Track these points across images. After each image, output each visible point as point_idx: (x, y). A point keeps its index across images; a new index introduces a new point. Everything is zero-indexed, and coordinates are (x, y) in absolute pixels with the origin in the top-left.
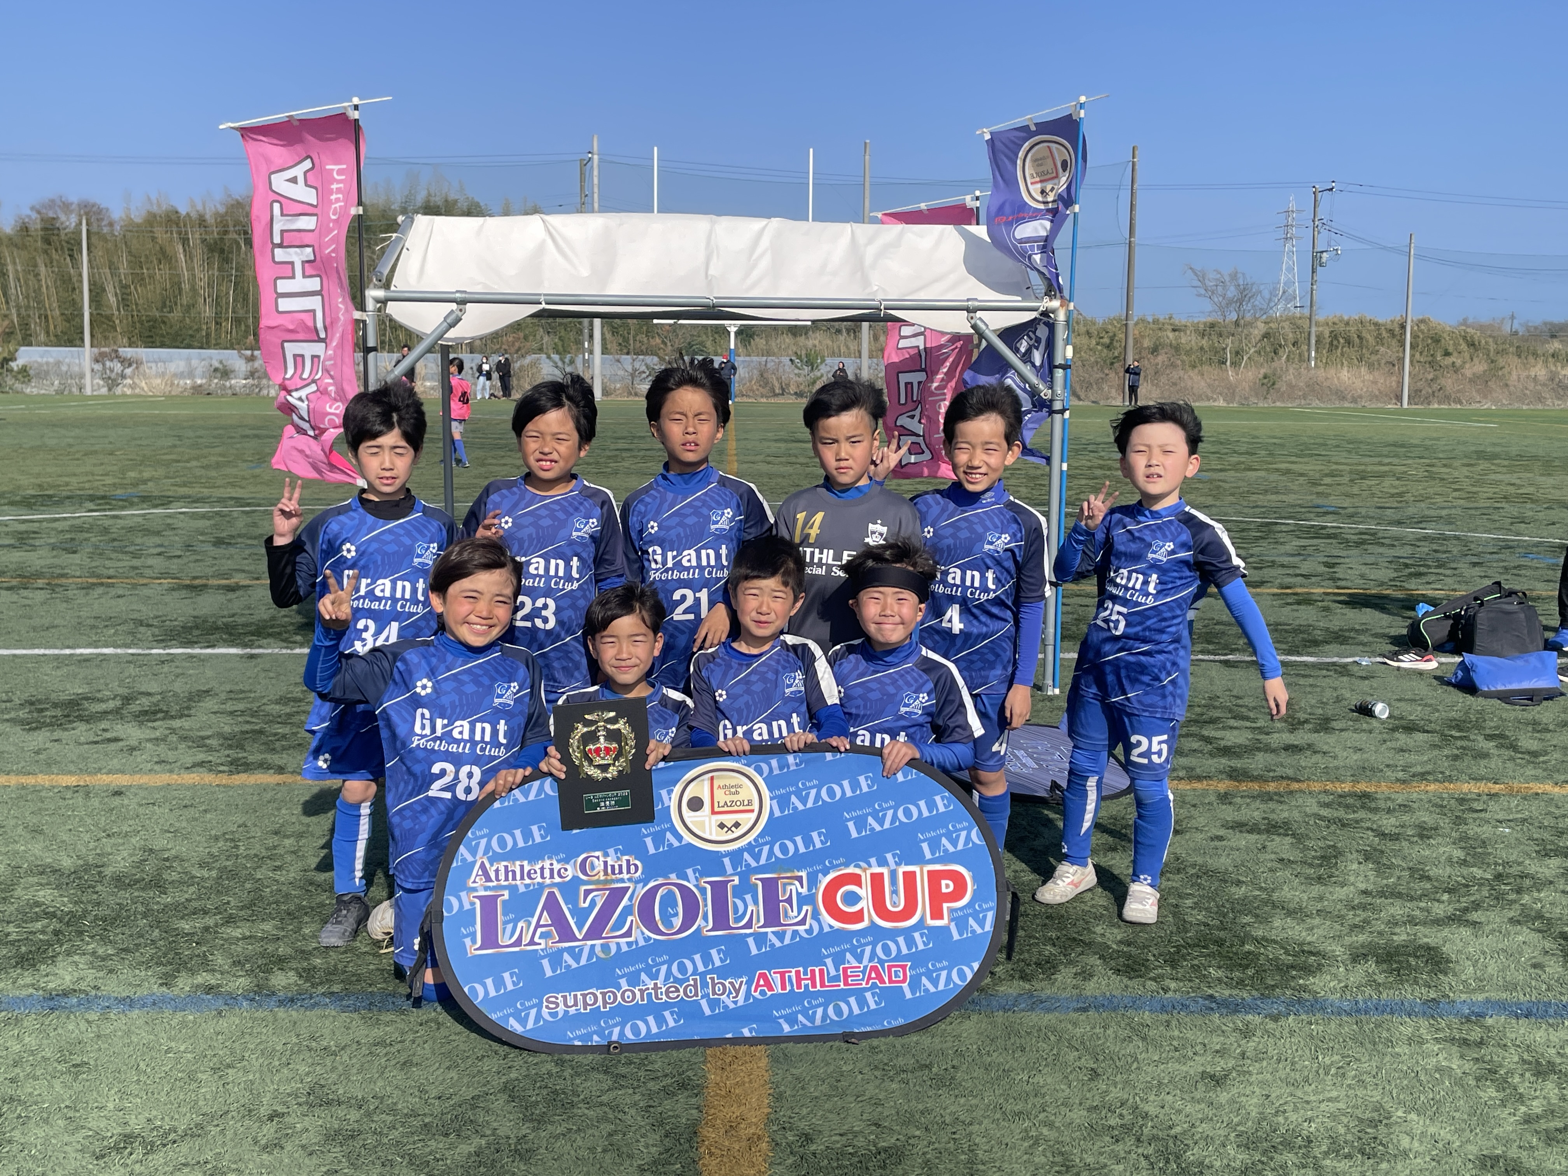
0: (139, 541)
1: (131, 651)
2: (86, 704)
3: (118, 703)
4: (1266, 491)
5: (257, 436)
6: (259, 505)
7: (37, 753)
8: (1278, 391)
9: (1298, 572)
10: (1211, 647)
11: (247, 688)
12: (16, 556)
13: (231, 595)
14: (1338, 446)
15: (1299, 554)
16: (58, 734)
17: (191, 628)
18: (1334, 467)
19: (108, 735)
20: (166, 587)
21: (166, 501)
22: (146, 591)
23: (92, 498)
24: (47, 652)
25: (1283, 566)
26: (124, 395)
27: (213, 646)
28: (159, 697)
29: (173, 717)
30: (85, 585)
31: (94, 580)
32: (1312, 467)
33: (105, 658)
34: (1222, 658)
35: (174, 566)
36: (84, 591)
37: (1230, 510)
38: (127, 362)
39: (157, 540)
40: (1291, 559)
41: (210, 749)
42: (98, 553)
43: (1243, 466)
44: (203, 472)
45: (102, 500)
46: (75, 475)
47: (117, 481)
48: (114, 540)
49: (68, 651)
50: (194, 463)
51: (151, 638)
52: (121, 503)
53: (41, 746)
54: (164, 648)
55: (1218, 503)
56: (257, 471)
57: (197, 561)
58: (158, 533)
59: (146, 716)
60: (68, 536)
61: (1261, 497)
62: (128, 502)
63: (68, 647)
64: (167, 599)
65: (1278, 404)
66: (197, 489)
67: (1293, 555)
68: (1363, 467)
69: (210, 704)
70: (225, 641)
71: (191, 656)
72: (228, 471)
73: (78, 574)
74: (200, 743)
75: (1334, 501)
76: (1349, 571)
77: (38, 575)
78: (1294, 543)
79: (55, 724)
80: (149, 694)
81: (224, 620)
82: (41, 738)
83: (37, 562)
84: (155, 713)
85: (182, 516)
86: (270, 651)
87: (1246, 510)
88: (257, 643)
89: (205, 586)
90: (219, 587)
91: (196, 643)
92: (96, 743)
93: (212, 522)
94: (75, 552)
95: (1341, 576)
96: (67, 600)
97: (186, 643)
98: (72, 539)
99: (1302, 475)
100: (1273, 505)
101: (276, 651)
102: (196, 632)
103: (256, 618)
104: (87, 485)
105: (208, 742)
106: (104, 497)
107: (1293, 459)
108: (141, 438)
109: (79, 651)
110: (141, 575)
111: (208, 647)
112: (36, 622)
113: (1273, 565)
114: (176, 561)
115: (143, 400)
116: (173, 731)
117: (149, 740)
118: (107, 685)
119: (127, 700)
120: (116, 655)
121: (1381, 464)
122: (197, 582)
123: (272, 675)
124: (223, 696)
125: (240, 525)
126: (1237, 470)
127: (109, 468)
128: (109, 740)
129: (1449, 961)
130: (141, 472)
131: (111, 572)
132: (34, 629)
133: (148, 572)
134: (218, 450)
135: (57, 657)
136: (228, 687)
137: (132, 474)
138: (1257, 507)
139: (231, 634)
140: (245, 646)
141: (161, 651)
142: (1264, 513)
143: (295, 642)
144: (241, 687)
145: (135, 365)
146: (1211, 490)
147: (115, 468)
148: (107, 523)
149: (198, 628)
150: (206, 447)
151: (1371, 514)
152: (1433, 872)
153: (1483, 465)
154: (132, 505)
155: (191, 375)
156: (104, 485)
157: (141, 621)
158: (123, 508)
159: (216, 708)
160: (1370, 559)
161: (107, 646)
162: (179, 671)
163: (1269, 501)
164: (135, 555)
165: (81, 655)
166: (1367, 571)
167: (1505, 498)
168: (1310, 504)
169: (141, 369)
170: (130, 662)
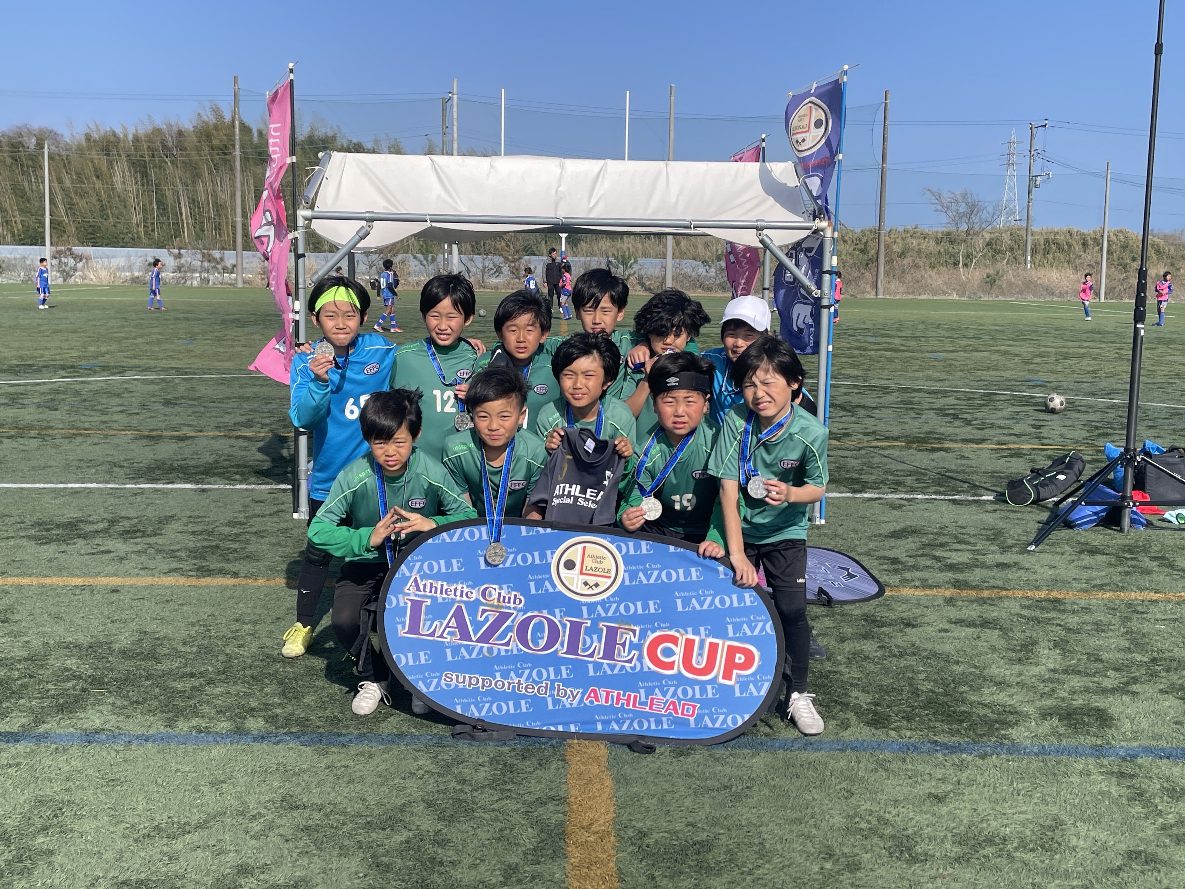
0: (104, 401)
1: (109, 486)
2: (81, 525)
3: (106, 525)
4: (989, 368)
5: (186, 319)
6: (195, 374)
7: (50, 561)
8: (1000, 287)
9: (1011, 432)
10: (942, 489)
11: (202, 514)
12: (11, 412)
13: (182, 444)
14: (1047, 333)
15: (1013, 418)
16: (64, 547)
17: (154, 469)
18: (1043, 349)
19: (102, 548)
20: (130, 437)
21: (121, 370)
22: (116, 441)
23: (64, 368)
24: (46, 486)
25: (1000, 427)
26: (77, 285)
27: (172, 483)
28: (136, 520)
29: (149, 536)
30: (68, 435)
31: (74, 431)
32: (1025, 349)
33: (91, 491)
34: (951, 497)
35: (135, 421)
36: (67, 441)
37: (960, 383)
38: (78, 258)
39: (118, 401)
40: (1007, 422)
41: (180, 559)
42: (73, 410)
43: (971, 348)
44: (148, 347)
45: (71, 369)
46: (46, 348)
47: (81, 354)
48: (85, 400)
49: (62, 486)
50: (140, 340)
51: (123, 476)
52: (86, 371)
53: (52, 556)
54: (135, 484)
55: (950, 377)
56: (191, 347)
57: (152, 417)
58: (119, 395)
59: (128, 534)
60: (49, 397)
61: (984, 372)
62: (92, 371)
63: (62, 483)
64: (133, 446)
65: (1001, 298)
66: (145, 361)
67: (1008, 419)
68: (1066, 350)
69: (175, 526)
70: (181, 479)
71: (157, 490)
72: (168, 346)
73: (61, 426)
74: (172, 554)
75: (1043, 377)
76: (1052, 432)
77: (30, 427)
78: (1009, 410)
79: (58, 540)
80: (129, 518)
81: (179, 463)
82: (50, 550)
83: (28, 417)
84: (135, 532)
85: (135, 382)
86: (217, 487)
87: (972, 383)
88: (206, 480)
89: (160, 437)
90: (171, 438)
91: (159, 480)
92: (93, 554)
93: (160, 387)
94: (56, 409)
95: (1045, 436)
96: (56, 446)
97: (151, 480)
98: (53, 400)
99: (1017, 355)
100: (995, 379)
101: (222, 486)
102: (158, 472)
103: (203, 461)
104: (58, 357)
105: (178, 554)
106: (72, 367)
107: (1011, 342)
108: (95, 320)
109: (70, 486)
110: (110, 428)
111: (169, 483)
112: (34, 463)
113: (992, 426)
114: (135, 417)
115: (91, 289)
116: (150, 545)
117: (134, 552)
118: (95, 511)
119: (112, 522)
120: (99, 489)
121: (1080, 347)
122: (154, 433)
123: (220, 504)
124: (185, 520)
125: (182, 389)
126: (965, 351)
127: (74, 344)
128: (103, 552)
129: (1112, 719)
130: (99, 347)
131: (87, 425)
132: (33, 468)
133: (115, 425)
134: (157, 330)
135: (54, 490)
136: (188, 513)
137: (92, 349)
138: (981, 380)
139: (185, 474)
140: (197, 482)
141: (134, 486)
142: (986, 385)
143: (235, 480)
144: (197, 513)
145: (84, 261)
146: (944, 367)
147: (78, 344)
148: (78, 387)
149: (159, 469)
150: (148, 327)
151: (1071, 387)
152: (1105, 656)
153: (1162, 349)
154: (95, 373)
155: (130, 268)
156: (71, 357)
157: (115, 463)
158: (88, 375)
159: (180, 529)
160: (1068, 423)
161: (91, 482)
162: (149, 501)
163: (991, 376)
164: (104, 413)
165: (72, 488)
166: (1066, 432)
167: (1177, 375)
168: (1023, 379)
169: (90, 264)
170: (111, 494)
